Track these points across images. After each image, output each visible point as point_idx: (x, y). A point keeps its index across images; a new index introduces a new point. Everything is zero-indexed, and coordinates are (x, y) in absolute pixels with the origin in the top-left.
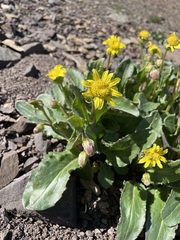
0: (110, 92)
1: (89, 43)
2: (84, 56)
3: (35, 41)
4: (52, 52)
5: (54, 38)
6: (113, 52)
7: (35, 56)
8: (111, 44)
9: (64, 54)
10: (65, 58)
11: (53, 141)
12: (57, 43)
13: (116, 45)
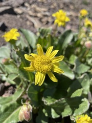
0: (53, 67)
1: (45, 12)
2: (40, 20)
3: (9, 5)
4: (19, 14)
5: (23, 5)
6: (60, 24)
7: (7, 16)
8: (59, 17)
9: (28, 17)
10: (27, 20)
11: (7, 84)
12: (24, 9)
13: (63, 18)
